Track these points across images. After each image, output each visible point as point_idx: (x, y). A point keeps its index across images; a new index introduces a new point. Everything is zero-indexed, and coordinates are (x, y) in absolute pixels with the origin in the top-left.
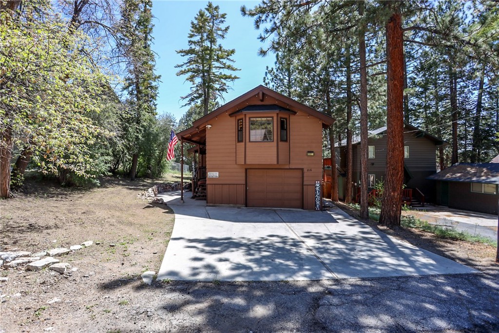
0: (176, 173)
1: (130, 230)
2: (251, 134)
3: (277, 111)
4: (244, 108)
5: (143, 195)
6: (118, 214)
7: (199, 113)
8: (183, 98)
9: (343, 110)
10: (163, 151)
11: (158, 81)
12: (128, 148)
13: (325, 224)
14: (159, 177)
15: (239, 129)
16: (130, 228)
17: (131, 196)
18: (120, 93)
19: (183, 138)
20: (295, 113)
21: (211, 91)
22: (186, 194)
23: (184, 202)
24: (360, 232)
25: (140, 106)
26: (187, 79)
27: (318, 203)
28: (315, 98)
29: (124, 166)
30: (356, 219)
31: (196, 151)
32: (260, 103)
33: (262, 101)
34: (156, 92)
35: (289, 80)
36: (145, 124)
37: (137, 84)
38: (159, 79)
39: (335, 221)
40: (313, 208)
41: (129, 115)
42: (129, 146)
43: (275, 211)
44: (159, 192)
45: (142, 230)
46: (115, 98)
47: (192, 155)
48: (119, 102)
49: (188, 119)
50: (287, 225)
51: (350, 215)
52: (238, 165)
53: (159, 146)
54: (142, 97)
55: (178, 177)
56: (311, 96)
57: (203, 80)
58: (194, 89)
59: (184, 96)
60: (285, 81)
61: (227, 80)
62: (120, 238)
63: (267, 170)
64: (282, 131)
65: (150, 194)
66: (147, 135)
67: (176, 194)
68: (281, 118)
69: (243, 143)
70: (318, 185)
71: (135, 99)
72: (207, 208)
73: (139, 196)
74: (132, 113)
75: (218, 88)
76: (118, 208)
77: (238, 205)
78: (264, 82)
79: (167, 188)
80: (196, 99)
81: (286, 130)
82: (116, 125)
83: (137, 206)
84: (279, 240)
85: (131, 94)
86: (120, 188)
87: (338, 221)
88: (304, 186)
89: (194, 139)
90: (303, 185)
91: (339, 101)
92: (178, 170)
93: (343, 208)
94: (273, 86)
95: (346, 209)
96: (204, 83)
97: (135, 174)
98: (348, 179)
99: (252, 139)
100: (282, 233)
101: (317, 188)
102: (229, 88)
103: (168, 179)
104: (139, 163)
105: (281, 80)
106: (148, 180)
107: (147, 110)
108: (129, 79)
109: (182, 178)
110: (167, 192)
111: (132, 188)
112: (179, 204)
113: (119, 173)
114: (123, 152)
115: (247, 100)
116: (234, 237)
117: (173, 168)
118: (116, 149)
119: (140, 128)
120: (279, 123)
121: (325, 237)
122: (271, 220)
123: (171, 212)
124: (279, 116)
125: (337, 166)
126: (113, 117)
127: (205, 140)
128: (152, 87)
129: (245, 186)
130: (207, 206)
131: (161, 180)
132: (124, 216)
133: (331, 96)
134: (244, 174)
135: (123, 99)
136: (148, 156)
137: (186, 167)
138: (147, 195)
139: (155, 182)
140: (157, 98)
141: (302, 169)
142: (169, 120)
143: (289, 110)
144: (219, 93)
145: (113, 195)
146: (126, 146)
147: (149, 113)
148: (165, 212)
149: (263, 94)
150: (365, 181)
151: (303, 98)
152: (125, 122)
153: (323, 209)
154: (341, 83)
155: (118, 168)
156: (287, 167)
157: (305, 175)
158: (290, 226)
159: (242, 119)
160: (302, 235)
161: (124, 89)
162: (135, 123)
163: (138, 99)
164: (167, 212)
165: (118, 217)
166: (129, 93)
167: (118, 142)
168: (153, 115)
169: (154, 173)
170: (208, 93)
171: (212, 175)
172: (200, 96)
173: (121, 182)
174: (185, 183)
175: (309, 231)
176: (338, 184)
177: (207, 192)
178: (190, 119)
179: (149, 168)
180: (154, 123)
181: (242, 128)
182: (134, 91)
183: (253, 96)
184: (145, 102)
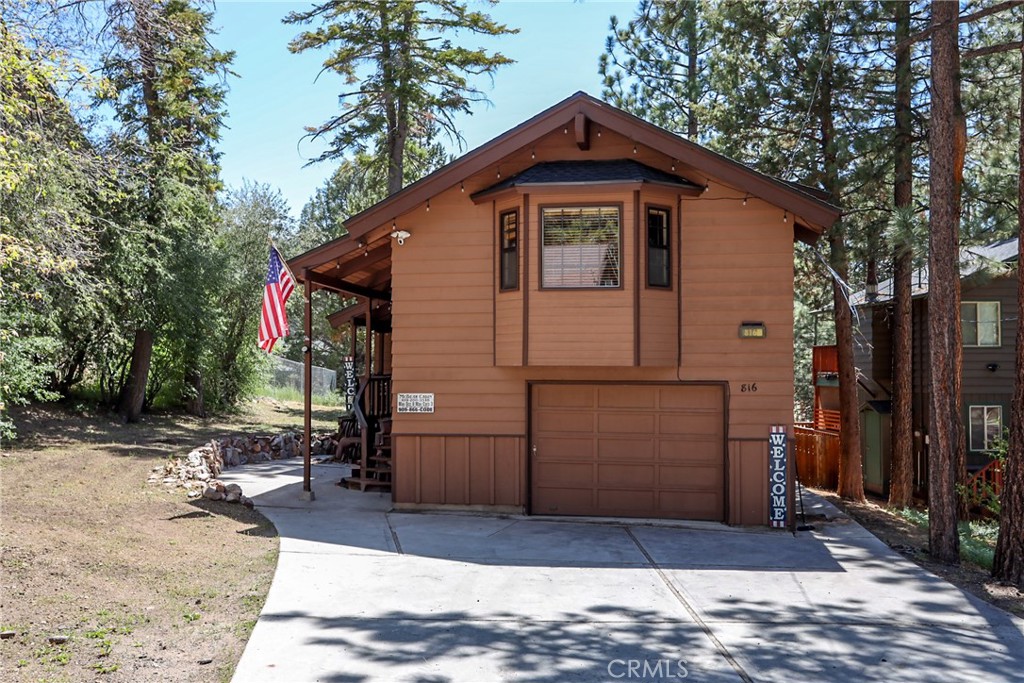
0: (289, 398)
1: (122, 591)
2: (546, 261)
3: (636, 184)
4: (523, 173)
5: (169, 472)
6: (78, 537)
7: (374, 184)
8: (315, 133)
9: (879, 175)
10: (243, 319)
11: (225, 70)
12: (119, 307)
13: (799, 575)
14: (230, 413)
15: (506, 245)
16: (121, 583)
17: (128, 476)
18: (85, 114)
19: (315, 274)
20: (698, 189)
21: (412, 107)
22: (322, 471)
23: (313, 498)
24: (916, 603)
25: (160, 161)
26: (328, 65)
27: (780, 501)
28: (782, 131)
29: (104, 371)
30: (911, 559)
31: (359, 322)
32: (578, 155)
33: (585, 146)
34: (219, 111)
35: (691, 66)
36: (177, 223)
37: (149, 81)
38: (227, 66)
39: (832, 565)
40: (761, 519)
41: (120, 194)
42: (123, 300)
43: (627, 528)
44: (226, 464)
45: (162, 590)
46: (67, 132)
47: (347, 334)
48: (86, 145)
49: (333, 205)
50: (664, 577)
51: (893, 548)
52: (501, 367)
53: (229, 300)
54: (166, 126)
55: (295, 413)
56: (768, 124)
57: (385, 67)
58: (354, 101)
59: (318, 125)
60: (679, 70)
61: (468, 68)
62: (85, 615)
63: (601, 387)
64: (652, 251)
65: (196, 469)
66: (187, 262)
67: (288, 469)
68: (649, 207)
69: (519, 295)
70: (778, 440)
71: (142, 136)
72: (394, 517)
73: (154, 476)
74: (132, 186)
75: (438, 97)
76: (81, 516)
77: (501, 508)
78: (603, 72)
79: (256, 449)
80: (361, 136)
81: (668, 247)
82: (76, 228)
83: (149, 509)
84: (626, 621)
85: (128, 116)
86: (85, 448)
87: (843, 565)
88: (731, 444)
89: (352, 278)
90: (726, 440)
91: (863, 141)
92: (297, 385)
93: (872, 522)
94: (635, 88)
95: (884, 526)
96: (389, 80)
97: (141, 401)
98: (896, 419)
99: (550, 279)
100: (641, 602)
101: (776, 452)
102: (475, 96)
103: (260, 419)
104: (158, 362)
105: (664, 68)
106: (187, 421)
107: (185, 175)
108: (119, 63)
109: (308, 414)
110: (254, 463)
111: (132, 450)
112: (295, 503)
113: (82, 396)
114: (98, 323)
115: (532, 146)
116: (474, 611)
117: (281, 379)
118: (72, 313)
119: (162, 237)
120: (642, 225)
121: (788, 616)
122: (607, 557)
123: (268, 530)
124: (644, 199)
125: (858, 373)
126: (64, 201)
127: (390, 281)
128: (201, 93)
129: (524, 441)
130: (393, 511)
131: (233, 423)
132: (101, 545)
133: (838, 122)
134: (522, 402)
135: (98, 134)
136: (191, 336)
137: (324, 375)
138: (183, 474)
139: (214, 426)
140: (221, 131)
141: (723, 385)
142: (265, 209)
143: (676, 179)
144: (441, 116)
145: (63, 473)
146: (110, 302)
147: (191, 184)
148: (245, 532)
149: (588, 123)
150: (944, 425)
151: (738, 132)
152: (107, 217)
153: (799, 524)
154: (873, 77)
155: (80, 378)
156: (672, 376)
157: (733, 404)
158: (671, 578)
159: (515, 211)
160: (706, 609)
161: (100, 99)
162: (142, 223)
163: (155, 136)
164: (252, 532)
165: (81, 547)
166: (119, 112)
167: (83, 287)
168: (209, 191)
169: (209, 398)
170: (403, 117)
171: (412, 402)
172: (374, 124)
173: (91, 429)
174: (322, 431)
175: (735, 595)
176: (863, 440)
177: (395, 463)
178: (341, 207)
179: (193, 380)
180: (209, 222)
181: (515, 240)
182: (136, 108)
183: (553, 132)
184: (176, 147)
